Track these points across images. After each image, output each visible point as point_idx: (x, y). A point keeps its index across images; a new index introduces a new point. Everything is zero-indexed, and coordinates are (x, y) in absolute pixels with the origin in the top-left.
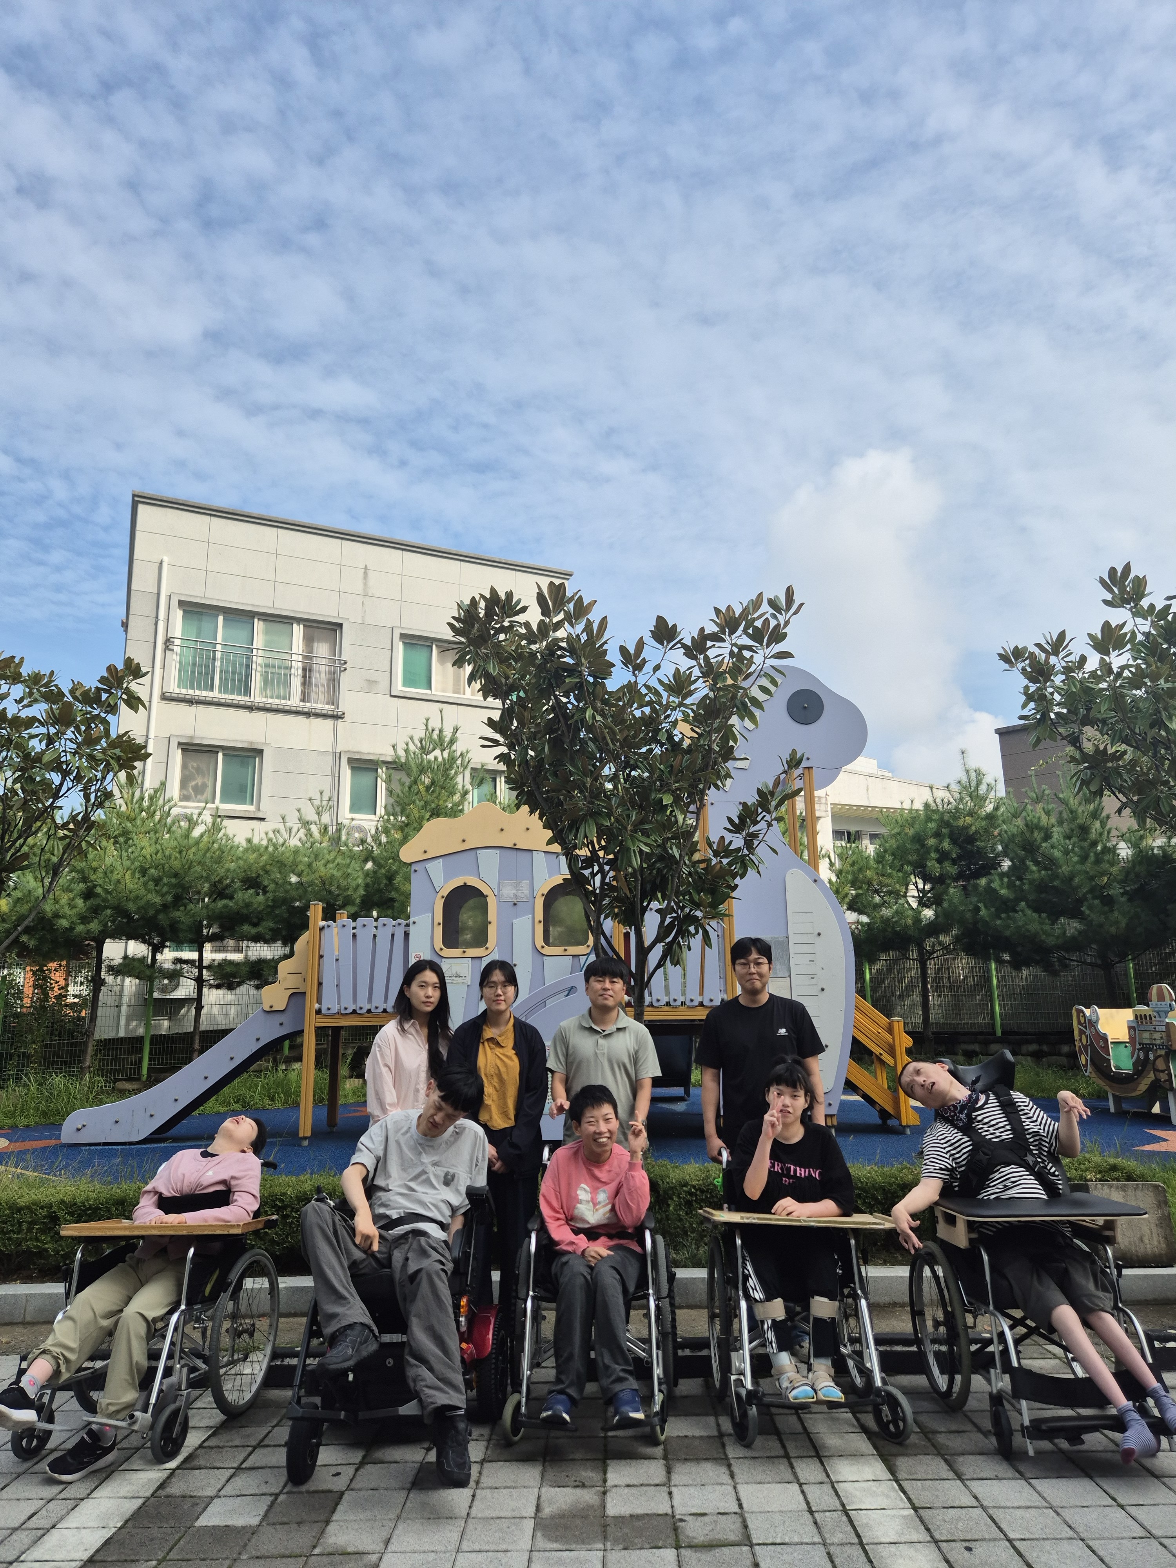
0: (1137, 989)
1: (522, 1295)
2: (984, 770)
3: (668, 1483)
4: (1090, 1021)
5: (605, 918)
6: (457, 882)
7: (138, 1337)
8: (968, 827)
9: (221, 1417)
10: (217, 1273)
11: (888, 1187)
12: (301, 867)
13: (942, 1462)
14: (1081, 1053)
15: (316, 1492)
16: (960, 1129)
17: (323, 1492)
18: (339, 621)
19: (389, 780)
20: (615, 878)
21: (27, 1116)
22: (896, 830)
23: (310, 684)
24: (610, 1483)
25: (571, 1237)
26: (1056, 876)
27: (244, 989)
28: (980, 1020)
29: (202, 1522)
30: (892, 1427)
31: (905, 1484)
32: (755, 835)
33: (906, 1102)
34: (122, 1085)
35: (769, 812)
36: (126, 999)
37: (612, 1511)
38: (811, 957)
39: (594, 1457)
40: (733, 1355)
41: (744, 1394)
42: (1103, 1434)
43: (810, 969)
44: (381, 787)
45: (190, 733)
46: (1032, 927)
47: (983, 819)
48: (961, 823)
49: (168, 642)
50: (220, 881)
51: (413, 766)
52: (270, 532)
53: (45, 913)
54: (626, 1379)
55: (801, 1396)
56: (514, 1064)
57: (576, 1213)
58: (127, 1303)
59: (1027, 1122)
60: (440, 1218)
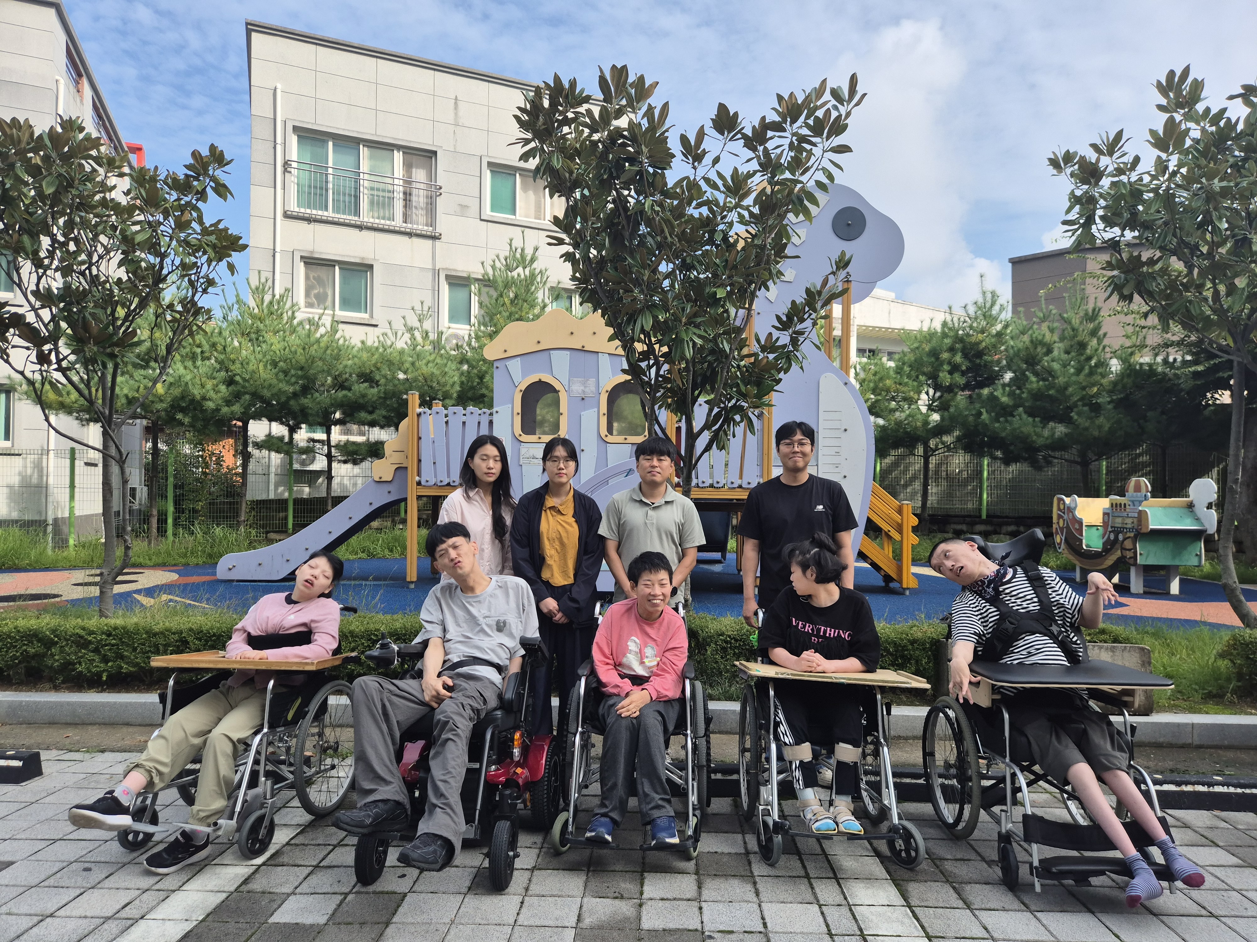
0: (1107, 483)
1: (572, 729)
2: (998, 292)
3: (698, 898)
4: (1069, 508)
5: (660, 408)
6: (534, 378)
7: (225, 754)
8: (980, 342)
9: (308, 818)
10: (299, 701)
11: (898, 641)
12: (407, 365)
13: (951, 890)
14: (1057, 533)
15: (382, 893)
16: (987, 601)
17: (387, 893)
18: (434, 149)
19: (480, 293)
20: (669, 371)
21: (197, 557)
22: (916, 345)
23: (411, 207)
24: (645, 896)
25: (617, 680)
26: (1051, 386)
27: (366, 464)
28: (970, 506)
29: (277, 918)
30: (903, 854)
31: (917, 910)
32: (801, 333)
33: (908, 569)
34: (272, 536)
35: (815, 311)
36: (273, 470)
37: (646, 924)
38: (837, 449)
39: (633, 869)
40: (762, 789)
41: (771, 824)
42: (1109, 877)
43: (835, 460)
44: (475, 300)
45: (310, 248)
46: (1026, 430)
47: (993, 336)
48: (973, 339)
49: (286, 164)
50: (340, 375)
51: (499, 280)
52: (370, 63)
53: (194, 396)
54: (664, 807)
55: (824, 828)
56: (574, 530)
57: (624, 660)
58: (217, 724)
59: (1054, 595)
60: (495, 660)
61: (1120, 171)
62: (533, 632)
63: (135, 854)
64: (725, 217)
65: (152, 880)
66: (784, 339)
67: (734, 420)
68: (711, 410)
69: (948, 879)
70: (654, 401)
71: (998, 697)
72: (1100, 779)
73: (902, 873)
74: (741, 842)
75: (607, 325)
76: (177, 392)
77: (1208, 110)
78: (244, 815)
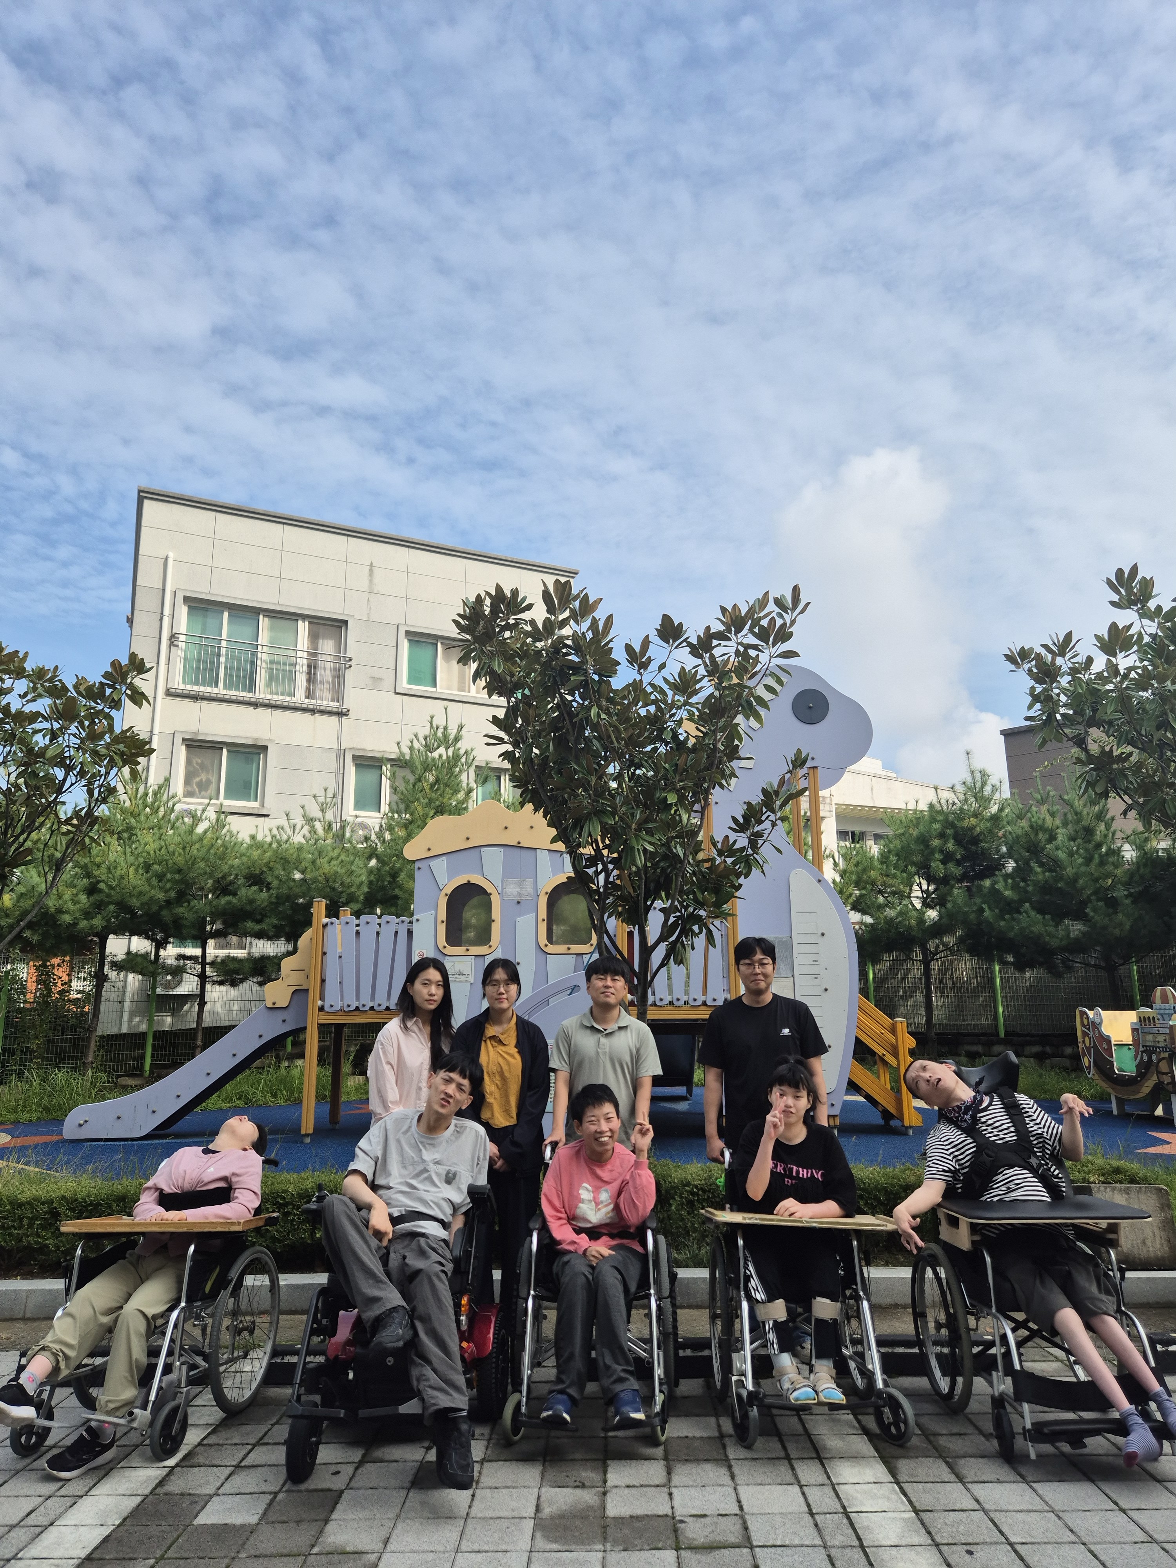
0: (1140, 991)
2: (988, 771)
3: (668, 1484)
4: (1093, 1023)
5: (609, 917)
6: (461, 880)
7: (138, 1334)
8: (973, 828)
9: (220, 1415)
10: (217, 1270)
11: (889, 1188)
12: (304, 864)
13: (944, 1465)
14: (1085, 1055)
15: (315, 1490)
16: (964, 1131)
17: (323, 1490)
18: (344, 618)
19: (393, 778)
20: (619, 877)
21: (30, 1111)
22: (901, 831)
23: (315, 681)
24: (610, 1483)
25: (572, 1236)
26: (1060, 878)
27: (247, 985)
28: (983, 1022)
29: (201, 1520)
30: (893, 1430)
31: (906, 1486)
32: (759, 835)
33: (910, 1103)
34: (124, 1081)
35: (773, 812)
36: (128, 995)
37: (612, 1511)
38: (814, 957)
39: (594, 1457)
40: (735, 1356)
41: (744, 1394)
42: (1105, 1437)
43: (814, 970)
44: (386, 785)
45: (194, 729)
46: (1037, 929)
47: (988, 820)
48: (965, 824)
49: (173, 637)
50: (224, 878)
51: (418, 764)
52: (276, 529)
53: (48, 908)
54: (627, 1379)
55: (802, 1397)
56: (516, 1063)
57: (578, 1212)
58: (126, 1301)
59: (1032, 1124)
60: (441, 1216)
61: (1075, 670)
62: (482, 1180)
63: (27, 1461)
64: (674, 715)
65: (52, 1487)
66: (742, 841)
67: (693, 931)
68: (666, 920)
69: (941, 1454)
70: (603, 911)
71: (977, 1238)
72: (1089, 1327)
73: (892, 1450)
74: (715, 1426)
75: (549, 825)
76: (27, 904)
77: (1159, 608)
78: (158, 1406)
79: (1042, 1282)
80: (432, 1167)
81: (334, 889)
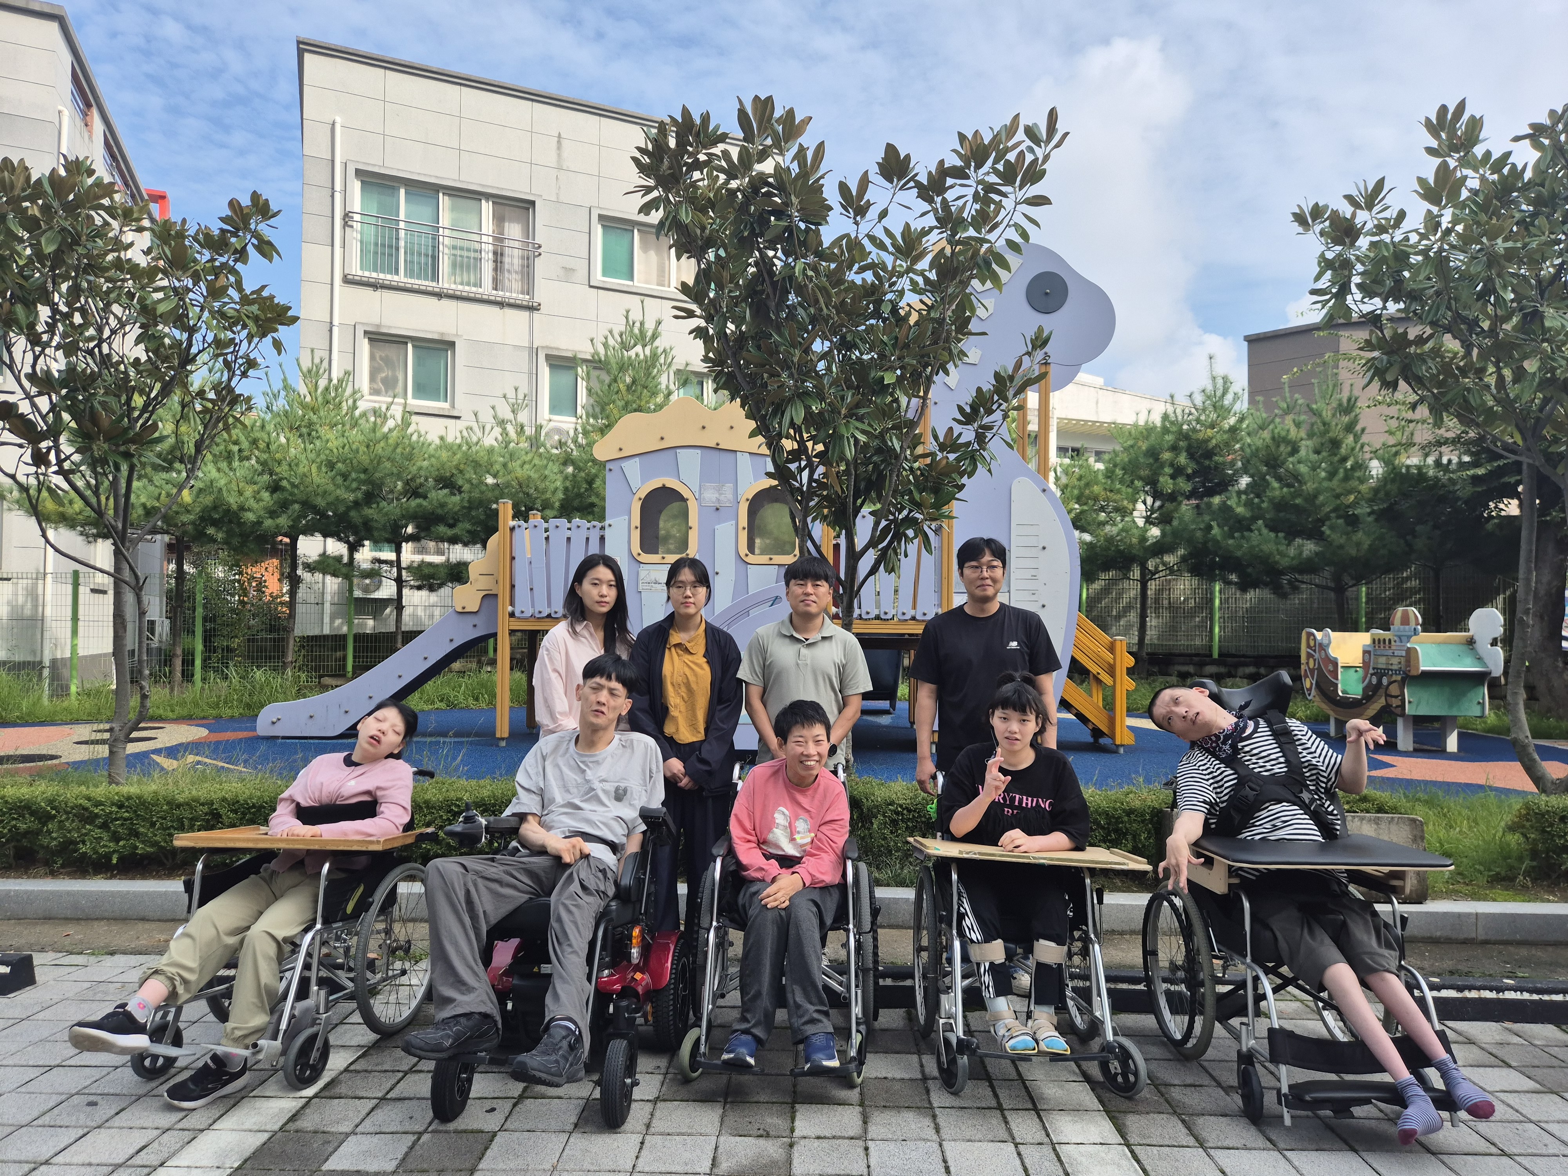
0: (1367, 614)
1: (704, 923)
2: (1231, 378)
3: (863, 1136)
4: (1320, 645)
5: (813, 520)
6: (656, 483)
7: (268, 958)
8: (1209, 439)
9: (372, 1037)
10: (361, 889)
11: (1111, 812)
12: (497, 467)
13: (1180, 1124)
14: (1306, 676)
15: (465, 1131)
16: (1222, 761)
17: (472, 1132)
18: (531, 198)
19: (588, 378)
20: (825, 475)
21: (231, 707)
22: (1130, 443)
23: (502, 270)
24: (797, 1133)
25: (761, 861)
26: (1298, 494)
27: (445, 591)
28: (1198, 642)
29: (333, 1164)
30: (1120, 1079)
31: (1137, 1149)
32: (989, 428)
33: (1122, 722)
34: (327, 681)
35: (1006, 400)
36: (328, 598)
37: (799, 1168)
38: (1033, 572)
39: (781, 1100)
40: (943, 997)
41: (954, 1041)
42: (1376, 1106)
43: (1031, 585)
44: (582, 386)
45: (377, 322)
46: (1267, 548)
47: (1225, 432)
48: (1201, 436)
49: (347, 217)
50: (413, 479)
51: (613, 361)
52: (452, 91)
53: (229, 505)
54: (819, 1021)
55: (1021, 1046)
56: (705, 673)
57: (770, 837)
58: (257, 919)
59: (1305, 753)
60: (610, 837)
61: (1381, 229)
62: (657, 801)
63: (154, 1084)
64: (894, 284)
65: (175, 1117)
66: (968, 434)
67: (906, 536)
68: (877, 524)
69: (1175, 1110)
70: (806, 512)
71: (1236, 881)
72: (1364, 984)
73: (1118, 1102)
74: (917, 1065)
75: (747, 417)
76: (208, 500)
77: (1488, 154)
78: (291, 1034)
79: (1311, 932)
80: (597, 785)
81: (528, 494)
